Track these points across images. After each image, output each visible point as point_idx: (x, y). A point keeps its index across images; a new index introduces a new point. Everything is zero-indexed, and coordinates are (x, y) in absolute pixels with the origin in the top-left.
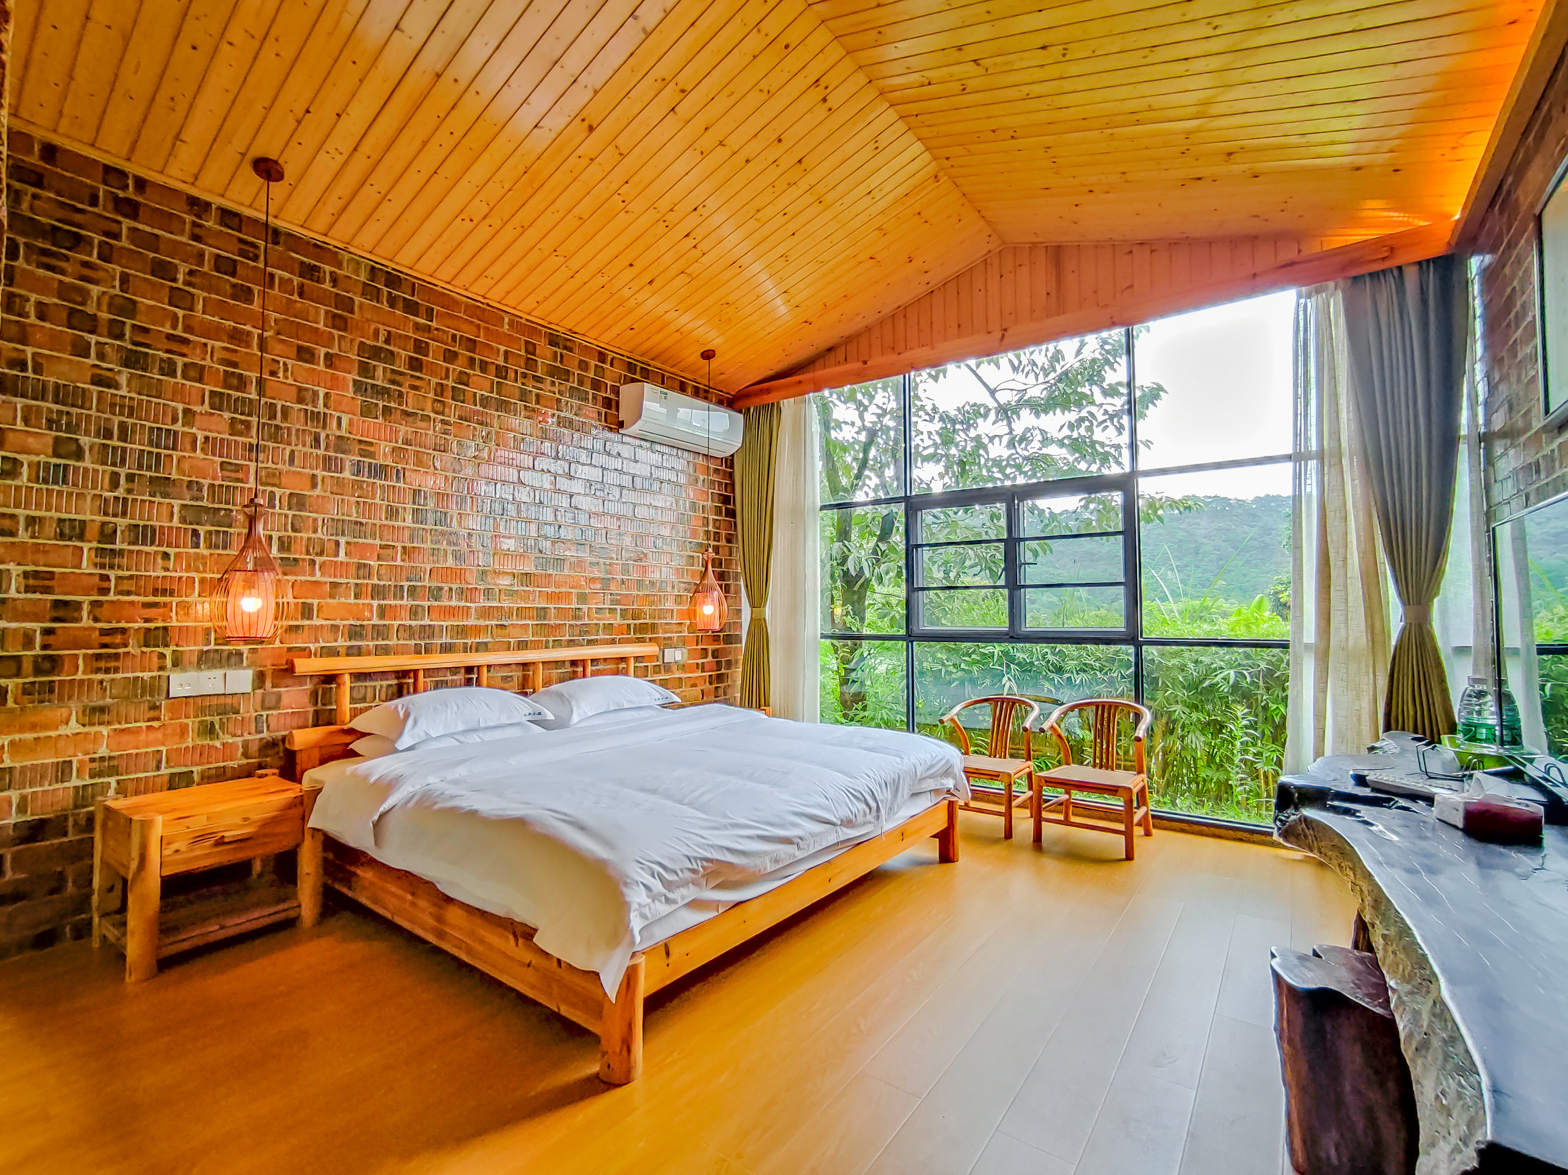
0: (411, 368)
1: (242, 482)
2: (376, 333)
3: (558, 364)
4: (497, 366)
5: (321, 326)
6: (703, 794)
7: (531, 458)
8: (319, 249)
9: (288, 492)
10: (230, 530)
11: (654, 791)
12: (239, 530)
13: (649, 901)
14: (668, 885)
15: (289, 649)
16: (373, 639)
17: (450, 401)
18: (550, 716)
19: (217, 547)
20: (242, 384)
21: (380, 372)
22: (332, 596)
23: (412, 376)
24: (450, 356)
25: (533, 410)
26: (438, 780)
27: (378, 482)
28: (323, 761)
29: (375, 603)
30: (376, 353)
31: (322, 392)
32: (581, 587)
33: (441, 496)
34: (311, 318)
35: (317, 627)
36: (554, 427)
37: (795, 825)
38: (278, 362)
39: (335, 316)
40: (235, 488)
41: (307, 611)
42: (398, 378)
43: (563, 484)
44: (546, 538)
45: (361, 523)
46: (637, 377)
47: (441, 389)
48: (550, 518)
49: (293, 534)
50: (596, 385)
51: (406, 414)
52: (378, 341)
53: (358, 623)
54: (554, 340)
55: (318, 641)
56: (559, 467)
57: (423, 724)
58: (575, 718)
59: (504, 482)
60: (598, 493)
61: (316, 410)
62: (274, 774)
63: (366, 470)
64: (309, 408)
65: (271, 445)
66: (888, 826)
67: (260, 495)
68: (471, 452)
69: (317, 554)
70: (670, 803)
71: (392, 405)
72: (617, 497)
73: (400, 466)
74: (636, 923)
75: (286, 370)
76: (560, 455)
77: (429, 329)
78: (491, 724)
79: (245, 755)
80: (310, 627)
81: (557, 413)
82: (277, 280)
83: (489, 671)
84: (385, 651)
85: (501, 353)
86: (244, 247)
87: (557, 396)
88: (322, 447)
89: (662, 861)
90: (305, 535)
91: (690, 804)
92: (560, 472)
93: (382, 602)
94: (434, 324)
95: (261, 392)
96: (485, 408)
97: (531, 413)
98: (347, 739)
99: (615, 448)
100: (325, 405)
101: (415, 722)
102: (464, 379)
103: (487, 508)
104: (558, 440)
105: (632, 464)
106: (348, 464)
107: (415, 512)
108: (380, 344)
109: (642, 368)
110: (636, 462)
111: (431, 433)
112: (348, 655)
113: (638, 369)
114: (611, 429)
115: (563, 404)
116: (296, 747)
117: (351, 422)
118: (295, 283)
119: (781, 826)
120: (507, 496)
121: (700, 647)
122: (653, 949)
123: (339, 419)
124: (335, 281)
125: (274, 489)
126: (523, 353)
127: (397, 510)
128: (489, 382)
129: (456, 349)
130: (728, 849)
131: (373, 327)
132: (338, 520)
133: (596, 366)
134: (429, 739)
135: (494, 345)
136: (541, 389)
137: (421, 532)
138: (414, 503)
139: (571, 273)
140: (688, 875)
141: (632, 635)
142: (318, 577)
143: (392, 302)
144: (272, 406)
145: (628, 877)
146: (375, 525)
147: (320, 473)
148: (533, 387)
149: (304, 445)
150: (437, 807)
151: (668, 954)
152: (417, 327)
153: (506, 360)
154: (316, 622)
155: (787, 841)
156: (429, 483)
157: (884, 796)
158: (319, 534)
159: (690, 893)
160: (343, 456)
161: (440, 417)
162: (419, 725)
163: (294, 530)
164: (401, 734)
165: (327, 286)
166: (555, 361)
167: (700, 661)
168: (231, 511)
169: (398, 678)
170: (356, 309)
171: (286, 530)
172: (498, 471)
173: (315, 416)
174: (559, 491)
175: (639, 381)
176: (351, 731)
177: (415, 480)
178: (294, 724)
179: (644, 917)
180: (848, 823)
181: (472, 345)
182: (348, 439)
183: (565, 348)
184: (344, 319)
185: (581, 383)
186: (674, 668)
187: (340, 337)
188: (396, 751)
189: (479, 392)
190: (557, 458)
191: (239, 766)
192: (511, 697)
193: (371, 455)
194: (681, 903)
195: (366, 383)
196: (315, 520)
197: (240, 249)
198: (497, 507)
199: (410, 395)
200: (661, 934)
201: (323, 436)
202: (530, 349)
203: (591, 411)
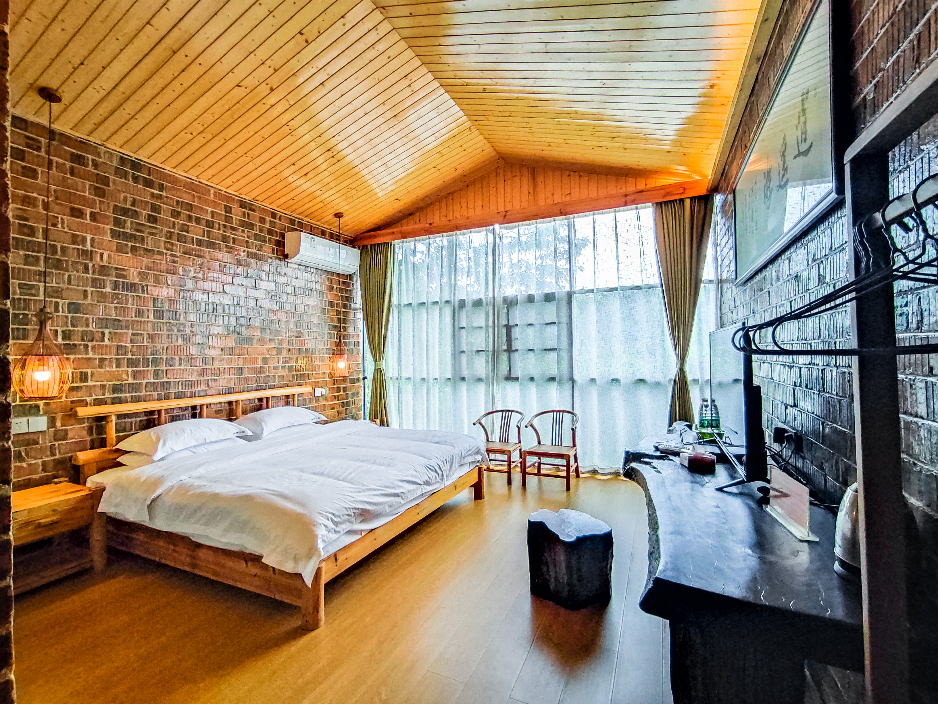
0: (149, 221)
1: (35, 296)
2: (125, 199)
3: (246, 220)
4: (207, 220)
5: (87, 194)
6: (350, 473)
7: (231, 278)
8: (83, 144)
9: (67, 301)
10: (27, 327)
11: (322, 474)
12: (33, 327)
13: (327, 533)
14: (336, 524)
15: (72, 402)
16: (129, 392)
17: (177, 242)
18: (250, 434)
19: (18, 339)
20: (32, 232)
21: (128, 224)
22: (100, 367)
23: (150, 227)
24: (176, 214)
25: (231, 248)
26: (187, 477)
27: (130, 294)
28: (100, 470)
29: (130, 370)
30: (125, 212)
31: (89, 237)
32: (263, 354)
33: (172, 301)
34: (79, 188)
35: (90, 387)
36: (245, 258)
37: (400, 487)
38: (57, 218)
39: (96, 188)
40: (30, 300)
41: (84, 377)
42: (140, 228)
43: (251, 292)
44: (242, 326)
45: (119, 320)
46: (296, 227)
47: (170, 235)
48: (244, 314)
49: (72, 329)
50: (270, 232)
51: (146, 250)
52: (126, 204)
53: (119, 383)
54: (243, 204)
55: (91, 395)
56: (249, 282)
57: (169, 444)
58: (265, 433)
59: (214, 292)
60: (273, 298)
61: (85, 249)
62: (65, 481)
63: (121, 287)
64: (80, 247)
65: (54, 271)
66: (447, 483)
67: (48, 305)
68: (192, 274)
69: (89, 341)
70: (332, 480)
71: (137, 245)
72: (285, 300)
73: (144, 284)
74: (321, 545)
75: (63, 223)
76: (249, 275)
77: (160, 197)
78: (212, 440)
79: (44, 470)
80: (87, 386)
81: (246, 249)
82: (54, 164)
83: (207, 407)
84: (137, 400)
85: (209, 212)
86: (28, 141)
87: (247, 239)
88: (91, 272)
89: (333, 512)
90: (80, 329)
91: (343, 480)
92: (250, 285)
93: (134, 369)
94: (164, 194)
95: (46, 238)
96: (200, 246)
97: (230, 250)
98: (115, 456)
99: (284, 270)
100: (92, 246)
101: (164, 443)
102: (185, 228)
103: (203, 308)
104: (248, 265)
105: (294, 280)
106: (108, 283)
107: (156, 312)
108: (128, 206)
109: (298, 222)
110: (296, 278)
111: (164, 262)
112: (113, 403)
113: (296, 222)
114: (280, 259)
115: (250, 244)
116: (81, 463)
117: (110, 257)
118: (68, 166)
119: (393, 488)
120: (216, 301)
121: (335, 386)
122: (329, 557)
123: (102, 255)
124: (96, 165)
125: (58, 300)
126: (223, 213)
127: (143, 312)
128: (202, 230)
129: (179, 210)
130: (367, 502)
131: (123, 195)
132: (103, 319)
133: (270, 221)
134: (174, 452)
135: (204, 207)
136: (236, 235)
137: (159, 324)
138: (154, 307)
139: (255, 167)
140: (346, 517)
141: (295, 381)
142: (91, 355)
143: (136, 179)
144: (54, 247)
145: (315, 521)
146: (128, 321)
147: (89, 289)
148: (231, 233)
149: (78, 271)
150: (190, 493)
151: (336, 559)
152: (153, 195)
153: (213, 217)
154: (90, 383)
155: (397, 495)
156: (164, 292)
157: (445, 468)
158: (90, 328)
159: (347, 527)
160: (104, 278)
161: (170, 252)
162: (167, 444)
163: (73, 325)
164: (156, 450)
165: (90, 168)
166: (244, 217)
167: (336, 394)
168: (27, 315)
169: (146, 416)
170: (111, 184)
171: (67, 326)
172: (209, 286)
173: (85, 252)
174: (249, 297)
175: (297, 230)
176: (117, 450)
177: (154, 291)
178: (77, 449)
179: (324, 541)
180: (427, 483)
181: (190, 207)
182: (108, 267)
183: (250, 209)
184: (104, 191)
185: (261, 231)
186: (321, 399)
187: (100, 201)
188: (154, 462)
189: (195, 237)
190: (247, 277)
191: (40, 477)
192: (222, 423)
193: (124, 277)
194: (343, 533)
195: (119, 232)
196: (87, 319)
197: (26, 143)
198: (210, 307)
199: (150, 239)
200: (332, 550)
201: (90, 265)
202: (228, 210)
203: (268, 249)
